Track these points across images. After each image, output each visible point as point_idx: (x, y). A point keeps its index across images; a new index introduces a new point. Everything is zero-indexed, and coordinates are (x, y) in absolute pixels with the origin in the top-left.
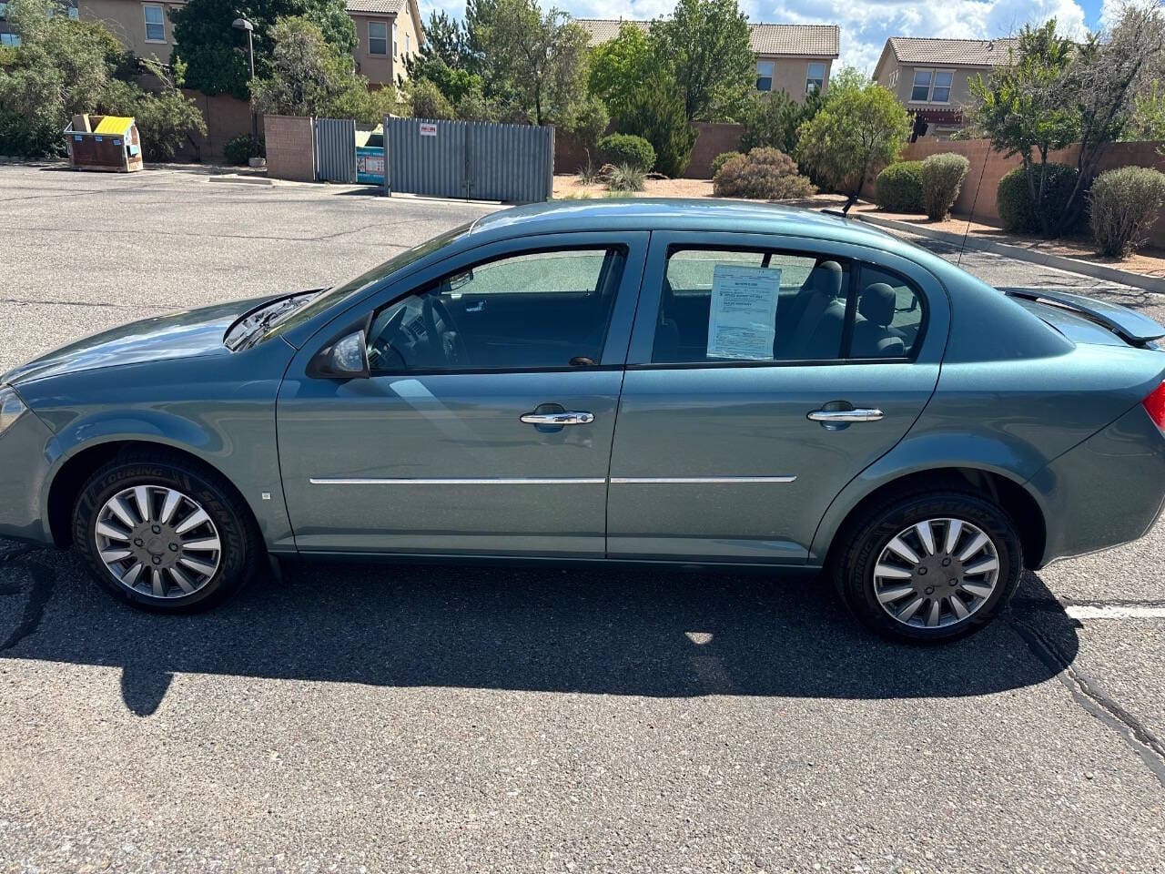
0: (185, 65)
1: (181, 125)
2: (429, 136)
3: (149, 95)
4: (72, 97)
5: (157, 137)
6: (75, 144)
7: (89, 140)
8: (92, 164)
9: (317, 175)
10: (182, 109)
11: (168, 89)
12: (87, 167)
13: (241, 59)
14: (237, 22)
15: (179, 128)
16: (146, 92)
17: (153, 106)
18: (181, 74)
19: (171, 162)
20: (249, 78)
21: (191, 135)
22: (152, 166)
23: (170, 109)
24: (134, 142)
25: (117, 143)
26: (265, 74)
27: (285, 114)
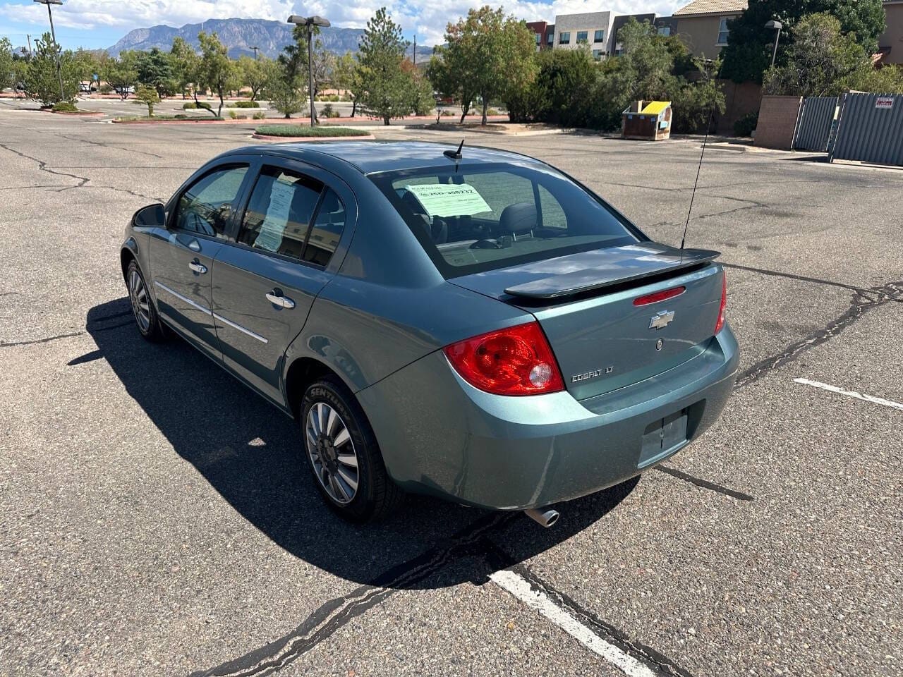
0: (722, 61)
1: (707, 105)
2: (883, 109)
3: (690, 85)
4: (639, 89)
5: (687, 115)
6: (628, 121)
7: (637, 117)
8: (634, 134)
9: (795, 144)
10: (710, 93)
11: (704, 79)
12: (631, 137)
13: (768, 52)
14: (769, 24)
15: (705, 108)
16: (689, 83)
17: (690, 93)
18: (717, 68)
19: (693, 134)
20: (767, 68)
21: (713, 114)
22: (678, 137)
23: (702, 95)
24: (667, 119)
25: (653, 120)
26: (781, 63)
27: (792, 95)
